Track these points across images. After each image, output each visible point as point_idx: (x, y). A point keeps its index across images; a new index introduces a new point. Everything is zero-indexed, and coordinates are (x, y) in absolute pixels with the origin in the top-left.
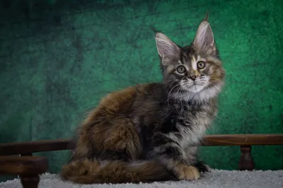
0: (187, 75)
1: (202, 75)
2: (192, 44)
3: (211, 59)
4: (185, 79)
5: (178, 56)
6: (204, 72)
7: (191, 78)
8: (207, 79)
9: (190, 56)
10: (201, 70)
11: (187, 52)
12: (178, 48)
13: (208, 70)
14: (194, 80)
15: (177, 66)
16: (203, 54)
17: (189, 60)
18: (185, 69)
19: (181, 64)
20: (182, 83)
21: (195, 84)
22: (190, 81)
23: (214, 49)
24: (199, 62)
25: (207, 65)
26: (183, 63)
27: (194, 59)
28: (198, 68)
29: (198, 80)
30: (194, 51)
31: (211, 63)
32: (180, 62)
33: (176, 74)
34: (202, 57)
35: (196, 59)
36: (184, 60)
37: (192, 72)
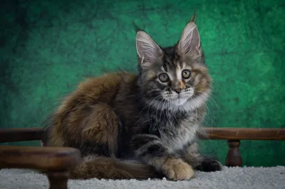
0: (171, 86)
1: (187, 87)
3: (197, 66)
4: (169, 90)
5: (160, 59)
6: (189, 82)
7: (175, 90)
8: (191, 91)
9: (175, 63)
10: (187, 81)
12: (161, 51)
13: (194, 80)
14: (178, 93)
15: (159, 73)
16: (189, 61)
17: (174, 68)
18: (169, 78)
19: (164, 72)
20: (165, 94)
21: (179, 97)
22: (174, 94)
24: (183, 71)
25: (193, 74)
26: (166, 71)
27: (179, 67)
28: (184, 78)
29: (183, 93)
30: (179, 57)
31: (197, 72)
32: (163, 69)
33: (158, 82)
34: (188, 64)
35: (182, 67)
36: (168, 66)
37: (177, 83)
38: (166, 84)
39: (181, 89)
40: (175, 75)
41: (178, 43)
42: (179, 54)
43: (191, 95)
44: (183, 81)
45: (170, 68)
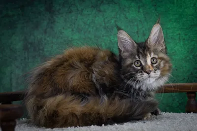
0: (143, 69)
1: (155, 70)
2: (146, 42)
3: (162, 55)
4: (141, 72)
5: (135, 51)
6: (156, 67)
8: (158, 73)
9: (146, 52)
10: (155, 65)
11: (143, 48)
12: (135, 45)
13: (159, 65)
14: (149, 74)
15: (135, 60)
16: (155, 52)
17: (145, 56)
18: (141, 63)
19: (138, 59)
20: (139, 76)
21: (149, 77)
22: (146, 75)
23: (164, 47)
24: (152, 58)
25: (159, 61)
26: (139, 58)
27: (149, 55)
28: (152, 64)
29: (152, 74)
30: (149, 48)
31: (162, 59)
32: (137, 57)
33: (133, 67)
34: (155, 54)
36: (141, 56)
37: (147, 67)
38: (139, 68)
39: (150, 71)
40: (146, 61)
41: (148, 39)
42: (149, 47)
43: (158, 76)
44: (152, 66)
45: (143, 56)
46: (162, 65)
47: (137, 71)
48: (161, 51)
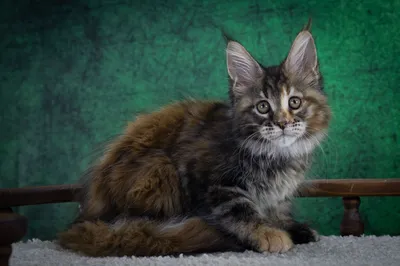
0: (272, 119)
1: (296, 121)
2: (282, 65)
3: (311, 93)
4: (269, 125)
5: (259, 82)
6: (299, 115)
7: (278, 125)
8: (303, 126)
9: (279, 86)
10: (295, 112)
11: (274, 78)
12: (260, 70)
13: (305, 111)
14: (283, 128)
15: (258, 100)
16: (299, 85)
17: (277, 93)
18: (269, 107)
19: (264, 98)
20: (263, 130)
21: (284, 134)
22: (277, 130)
23: (317, 77)
24: (291, 98)
25: (305, 103)
26: (267, 97)
27: (285, 92)
28: (291, 108)
29: (289, 128)
30: (286, 79)
31: (311, 100)
32: (262, 94)
33: (255, 114)
34: (298, 90)
35: (288, 92)
36: (269, 92)
37: (280, 114)
38: (265, 116)
39: (286, 123)
40: (279, 104)
42: (286, 75)
43: (302, 133)
44: (291, 113)
45: (273, 93)
46: (310, 112)
47: (261, 122)
48: (311, 85)
